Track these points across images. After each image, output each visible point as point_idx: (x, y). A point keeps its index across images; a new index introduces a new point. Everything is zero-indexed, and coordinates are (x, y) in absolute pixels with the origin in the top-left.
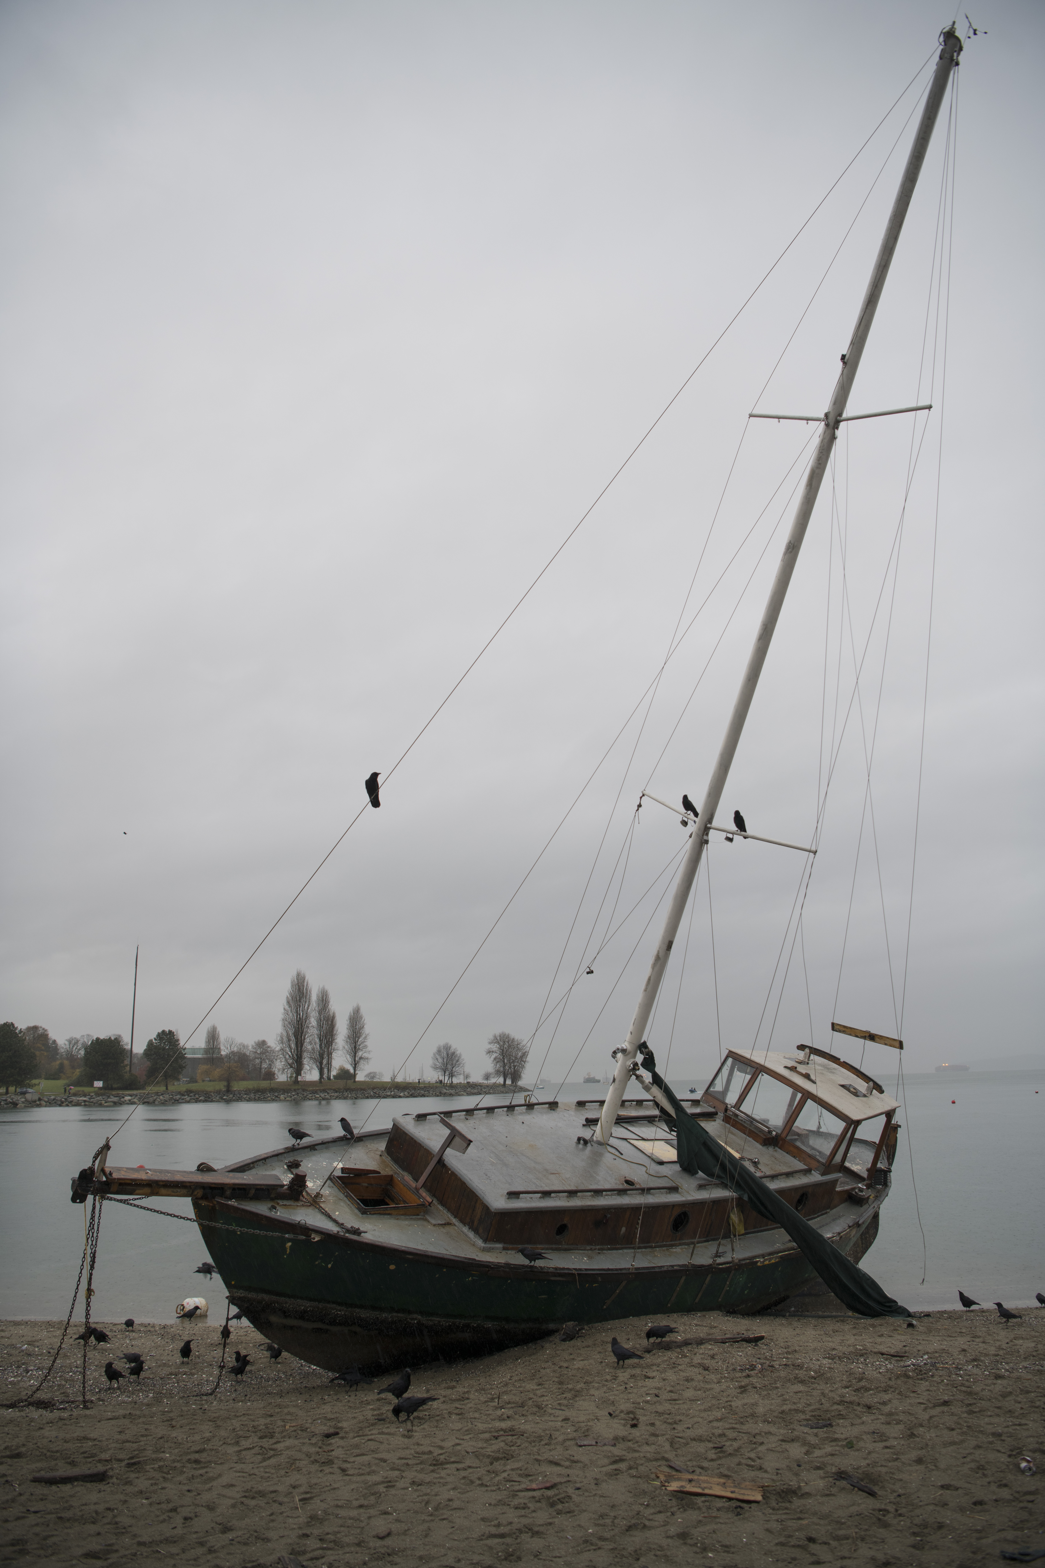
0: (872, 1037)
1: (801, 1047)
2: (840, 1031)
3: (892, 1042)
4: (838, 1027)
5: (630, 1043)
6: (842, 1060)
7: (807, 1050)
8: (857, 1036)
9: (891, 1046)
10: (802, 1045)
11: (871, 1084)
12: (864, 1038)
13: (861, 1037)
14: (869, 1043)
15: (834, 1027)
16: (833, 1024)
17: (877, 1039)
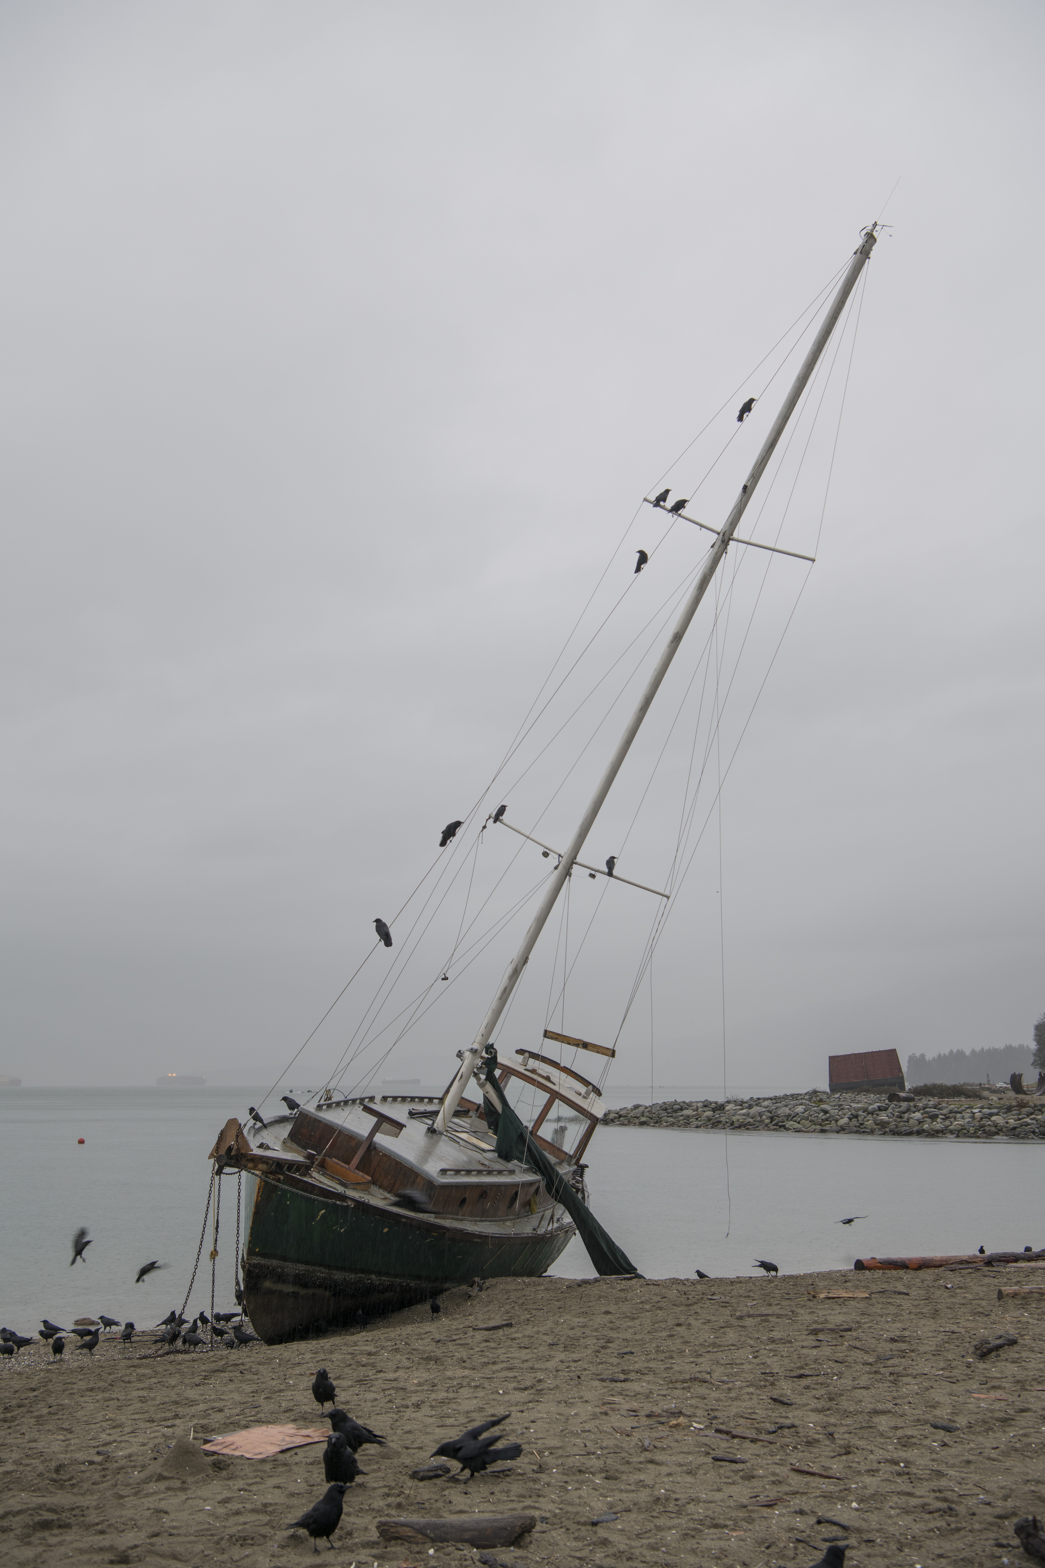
0: (585, 1045)
1: (520, 1052)
2: (552, 1038)
3: (605, 1051)
4: (551, 1034)
5: (480, 1044)
6: (562, 1065)
7: (527, 1055)
8: (569, 1044)
9: (603, 1054)
10: (521, 1050)
11: (591, 1087)
12: (577, 1045)
13: (574, 1045)
14: (581, 1051)
15: (547, 1034)
16: (546, 1031)
17: (590, 1047)
